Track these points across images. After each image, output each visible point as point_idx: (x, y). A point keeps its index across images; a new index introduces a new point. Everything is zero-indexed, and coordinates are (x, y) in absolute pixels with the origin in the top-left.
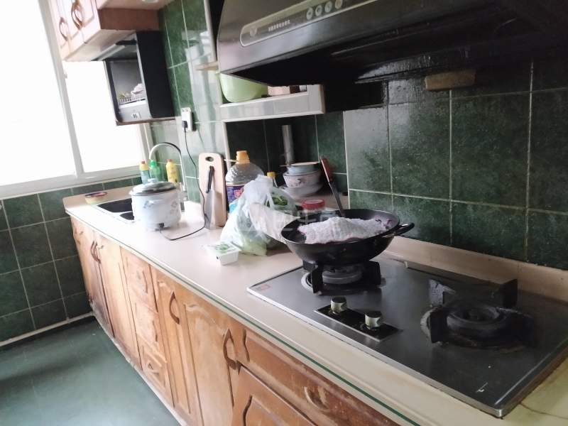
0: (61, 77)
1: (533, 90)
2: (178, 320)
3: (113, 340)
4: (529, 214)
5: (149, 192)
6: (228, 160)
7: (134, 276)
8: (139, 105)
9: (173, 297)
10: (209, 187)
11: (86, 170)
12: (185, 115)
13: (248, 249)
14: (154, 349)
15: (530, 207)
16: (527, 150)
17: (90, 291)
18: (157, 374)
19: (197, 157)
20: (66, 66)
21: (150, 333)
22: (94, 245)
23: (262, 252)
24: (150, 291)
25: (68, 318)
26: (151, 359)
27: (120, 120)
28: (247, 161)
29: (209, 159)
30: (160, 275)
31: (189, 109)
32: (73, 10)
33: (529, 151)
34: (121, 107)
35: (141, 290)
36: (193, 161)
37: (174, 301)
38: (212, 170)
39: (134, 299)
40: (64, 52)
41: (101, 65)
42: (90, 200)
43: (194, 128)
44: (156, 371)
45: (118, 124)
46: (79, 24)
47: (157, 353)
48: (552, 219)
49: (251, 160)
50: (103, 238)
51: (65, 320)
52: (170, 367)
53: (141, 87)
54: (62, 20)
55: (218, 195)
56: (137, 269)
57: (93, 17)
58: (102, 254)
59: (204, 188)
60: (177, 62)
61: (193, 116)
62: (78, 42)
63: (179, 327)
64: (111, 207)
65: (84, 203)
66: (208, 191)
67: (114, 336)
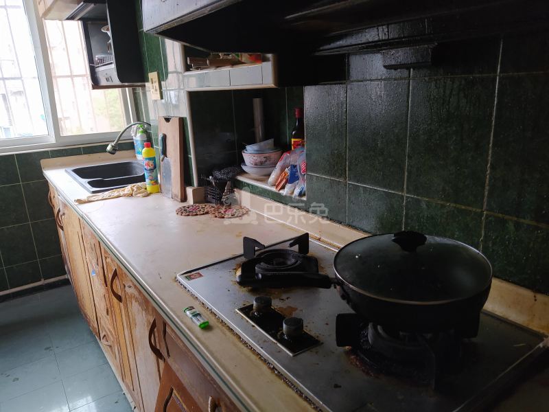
1: (500, 72)
2: (120, 299)
4: (487, 218)
9: (116, 272)
14: (107, 322)
15: (487, 210)
16: (489, 144)
18: (111, 347)
21: (103, 306)
24: (100, 264)
25: (43, 280)
26: (105, 331)
27: (96, 84)
31: (156, 74)
33: (491, 145)
34: (98, 70)
35: (94, 262)
37: (117, 278)
44: (109, 344)
45: (94, 88)
47: (110, 327)
48: (511, 226)
50: (65, 205)
51: (40, 280)
52: (118, 343)
56: (90, 240)
58: (64, 221)
63: (121, 304)
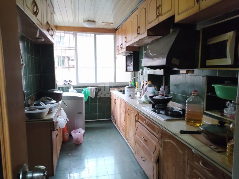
0: (115, 58)
2: (129, 115)
3: (115, 125)
5: (129, 88)
6: (147, 82)
7: (122, 106)
8: (131, 68)
9: (129, 109)
10: (142, 89)
11: (117, 81)
12: (140, 71)
13: (145, 102)
14: (123, 123)
17: (112, 112)
18: (123, 130)
19: (141, 82)
20: (117, 56)
21: (123, 120)
22: (115, 99)
23: (148, 103)
24: (125, 109)
25: (105, 119)
26: (123, 127)
27: (127, 70)
28: (151, 83)
29: (144, 82)
30: (127, 104)
31: (141, 70)
32: (121, 45)
34: (128, 67)
35: (123, 109)
36: (140, 83)
37: (129, 111)
38: (143, 85)
39: (121, 111)
40: (117, 53)
41: (125, 57)
42: (116, 89)
43: (142, 74)
45: (126, 71)
46: (122, 48)
49: (152, 83)
50: (118, 97)
52: (126, 127)
53: (132, 63)
54: (118, 46)
55: (144, 91)
56: (123, 104)
57: (124, 48)
58: (117, 102)
59: (141, 89)
60: (141, 59)
61: (142, 72)
62: (120, 52)
64: (121, 91)
65: (114, 90)
66: (142, 90)
67: (115, 123)
